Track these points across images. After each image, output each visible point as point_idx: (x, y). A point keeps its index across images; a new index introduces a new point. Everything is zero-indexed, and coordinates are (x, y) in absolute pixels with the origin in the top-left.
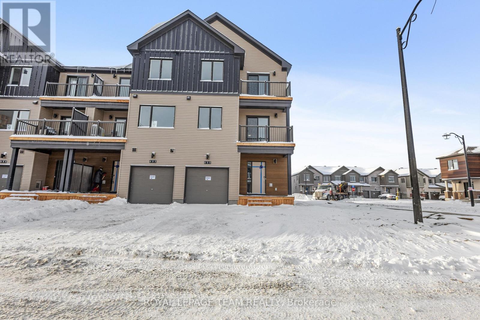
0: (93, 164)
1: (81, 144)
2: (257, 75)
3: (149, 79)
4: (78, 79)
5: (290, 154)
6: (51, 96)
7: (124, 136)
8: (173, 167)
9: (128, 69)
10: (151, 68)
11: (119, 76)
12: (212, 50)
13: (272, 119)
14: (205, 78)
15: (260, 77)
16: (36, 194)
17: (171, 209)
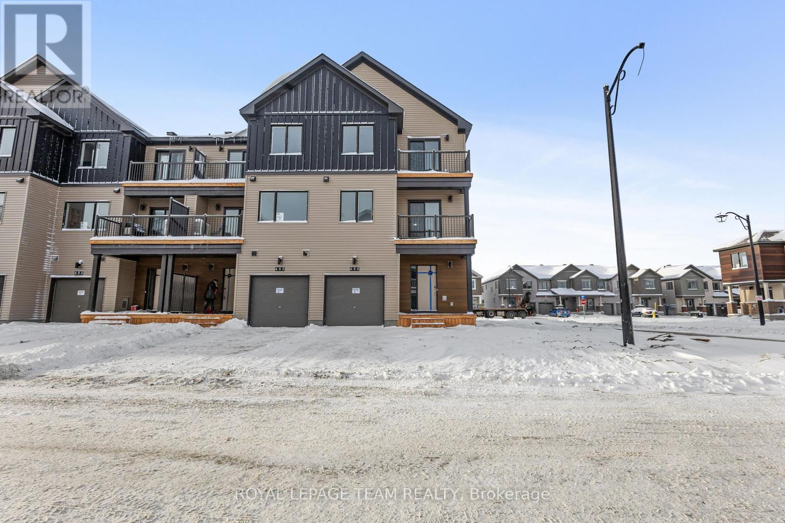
0: (198, 273)
1: (183, 247)
2: (422, 141)
3: (270, 154)
4: (171, 154)
5: (470, 255)
6: (137, 180)
7: (239, 233)
8: (308, 277)
9: (239, 138)
10: (272, 138)
11: (227, 148)
12: (357, 109)
13: (445, 204)
14: (349, 151)
15: (426, 143)
16: (128, 315)
17: (309, 333)
